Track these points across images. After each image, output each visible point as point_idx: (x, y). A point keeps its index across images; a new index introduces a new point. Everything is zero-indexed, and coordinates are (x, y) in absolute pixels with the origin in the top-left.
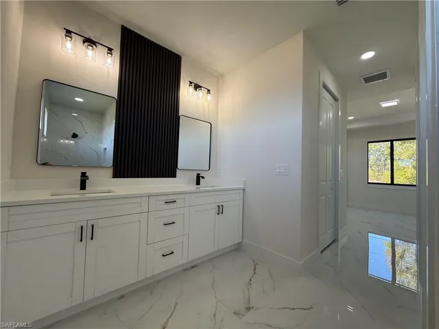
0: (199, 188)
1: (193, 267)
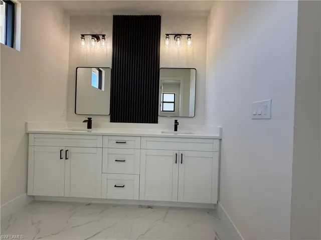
0: (177, 134)
1: (149, 207)
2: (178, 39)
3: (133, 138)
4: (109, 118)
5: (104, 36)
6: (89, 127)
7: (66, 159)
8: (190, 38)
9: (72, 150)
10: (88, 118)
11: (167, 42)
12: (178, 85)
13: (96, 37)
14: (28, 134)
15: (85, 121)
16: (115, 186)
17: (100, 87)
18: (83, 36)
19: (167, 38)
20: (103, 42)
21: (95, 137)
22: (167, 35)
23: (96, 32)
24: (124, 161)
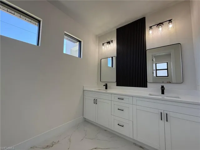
2: (160, 27)
3: (128, 97)
4: (115, 84)
5: (112, 41)
6: (106, 88)
7: (96, 104)
8: (171, 22)
9: (98, 100)
10: (106, 84)
11: (151, 32)
12: (169, 55)
13: (109, 43)
14: (84, 91)
15: (104, 85)
16: (118, 124)
17: (112, 66)
18: (103, 44)
19: (150, 29)
20: (112, 44)
21: (108, 95)
22: (151, 27)
23: (109, 40)
24: (123, 110)
